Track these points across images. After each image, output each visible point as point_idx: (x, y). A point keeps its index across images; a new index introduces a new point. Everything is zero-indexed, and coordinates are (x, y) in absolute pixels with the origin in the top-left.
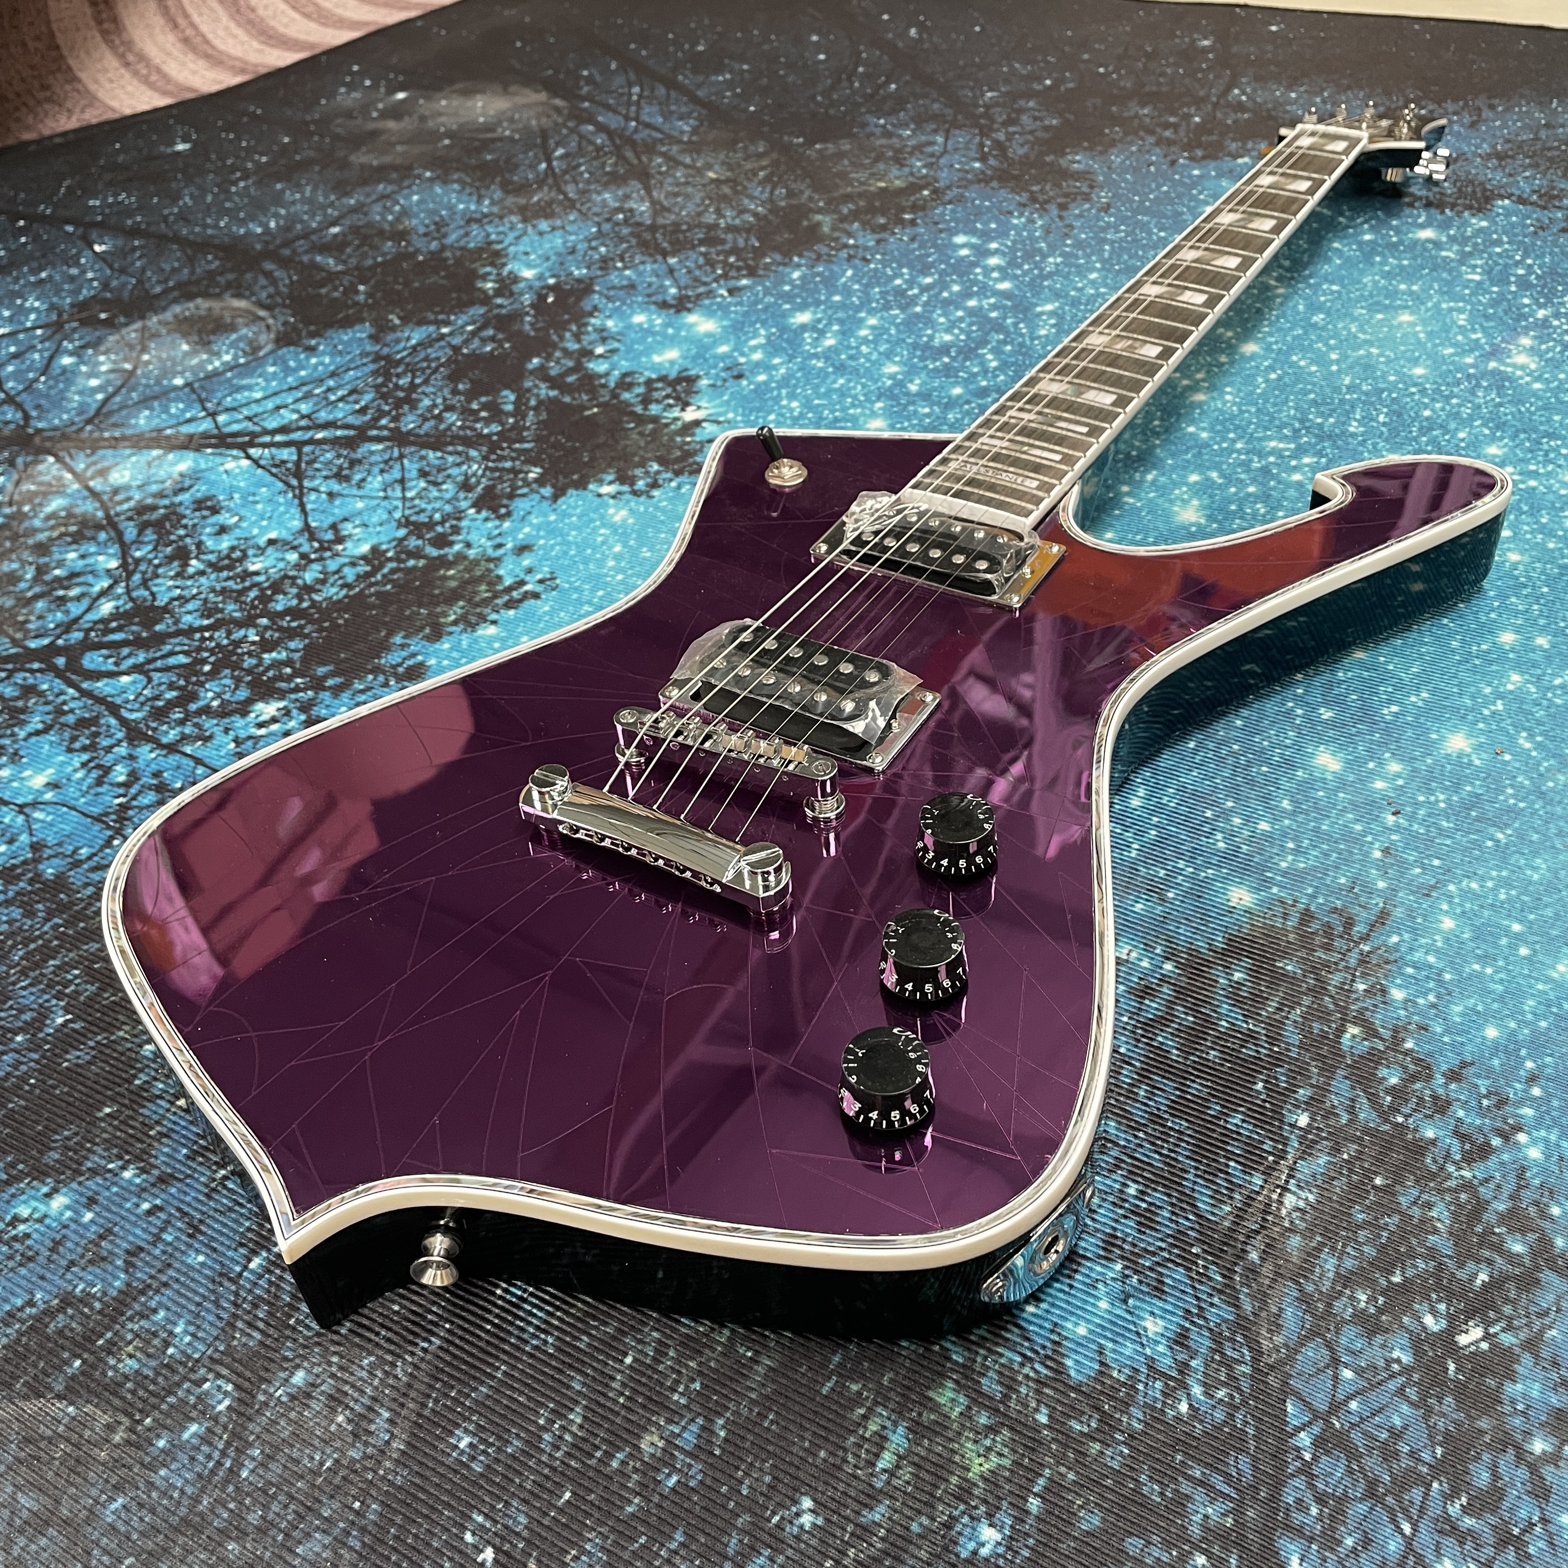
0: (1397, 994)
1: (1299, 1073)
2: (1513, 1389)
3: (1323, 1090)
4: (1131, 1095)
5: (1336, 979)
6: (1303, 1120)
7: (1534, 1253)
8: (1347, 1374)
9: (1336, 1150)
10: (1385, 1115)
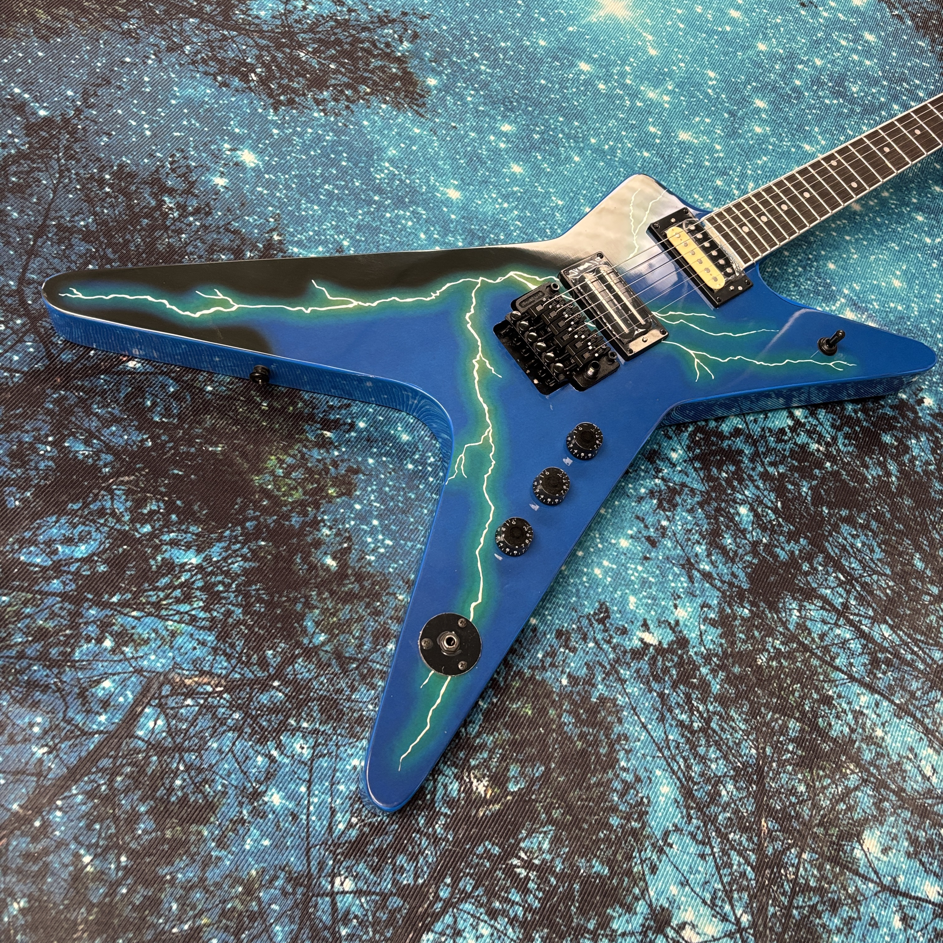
0: (384, 106)
1: (351, 72)
2: (237, 80)
3: (344, 75)
4: (344, 31)
5: (392, 94)
6: (332, 66)
7: (280, 101)
8: (244, 47)
9: (320, 70)
10: (334, 86)
